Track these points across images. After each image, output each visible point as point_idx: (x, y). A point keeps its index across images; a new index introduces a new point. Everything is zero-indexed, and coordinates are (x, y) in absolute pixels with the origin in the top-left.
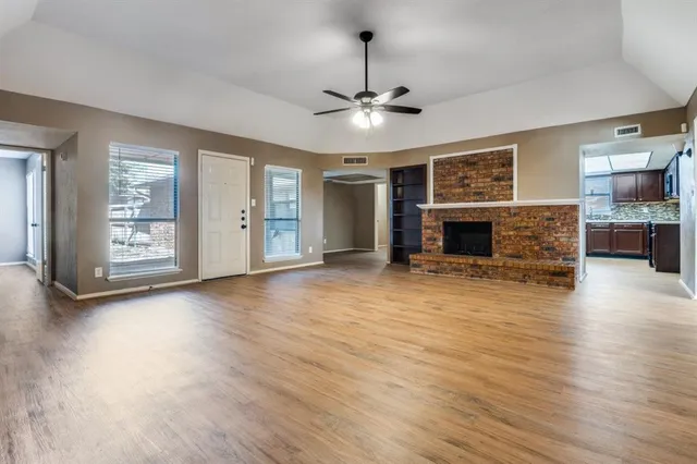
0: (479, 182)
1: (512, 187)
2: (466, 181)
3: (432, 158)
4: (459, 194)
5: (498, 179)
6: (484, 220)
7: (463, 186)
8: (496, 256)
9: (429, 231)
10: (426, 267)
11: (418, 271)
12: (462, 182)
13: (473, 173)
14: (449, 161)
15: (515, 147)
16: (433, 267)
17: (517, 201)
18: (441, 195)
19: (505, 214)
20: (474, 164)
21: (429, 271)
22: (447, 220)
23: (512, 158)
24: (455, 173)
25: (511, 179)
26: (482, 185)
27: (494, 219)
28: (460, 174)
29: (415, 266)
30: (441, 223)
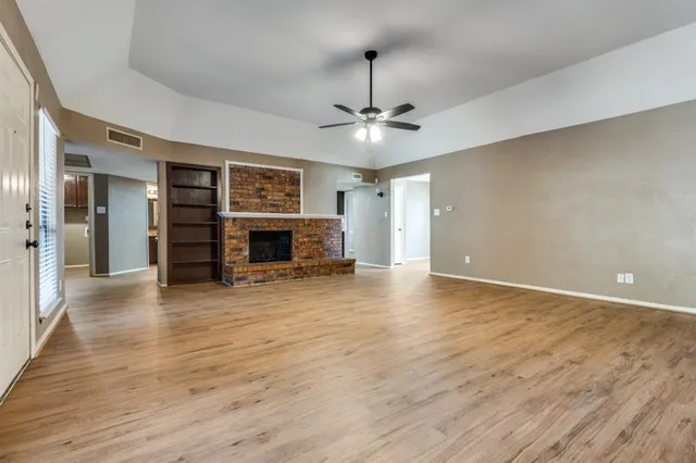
0: (275, 196)
1: (299, 202)
2: (263, 193)
3: (228, 163)
4: (257, 204)
5: (288, 195)
6: (286, 229)
7: (261, 197)
8: (296, 259)
9: (234, 241)
10: (252, 278)
11: (243, 284)
12: (260, 193)
13: (269, 186)
14: (246, 170)
15: (301, 171)
16: (260, 277)
17: (303, 214)
18: (238, 203)
19: (301, 225)
20: (270, 178)
21: (256, 282)
22: (254, 229)
23: (299, 180)
24: (253, 183)
25: (299, 196)
26: (276, 198)
27: (293, 229)
28: (257, 185)
29: (239, 279)
30: (247, 232)
